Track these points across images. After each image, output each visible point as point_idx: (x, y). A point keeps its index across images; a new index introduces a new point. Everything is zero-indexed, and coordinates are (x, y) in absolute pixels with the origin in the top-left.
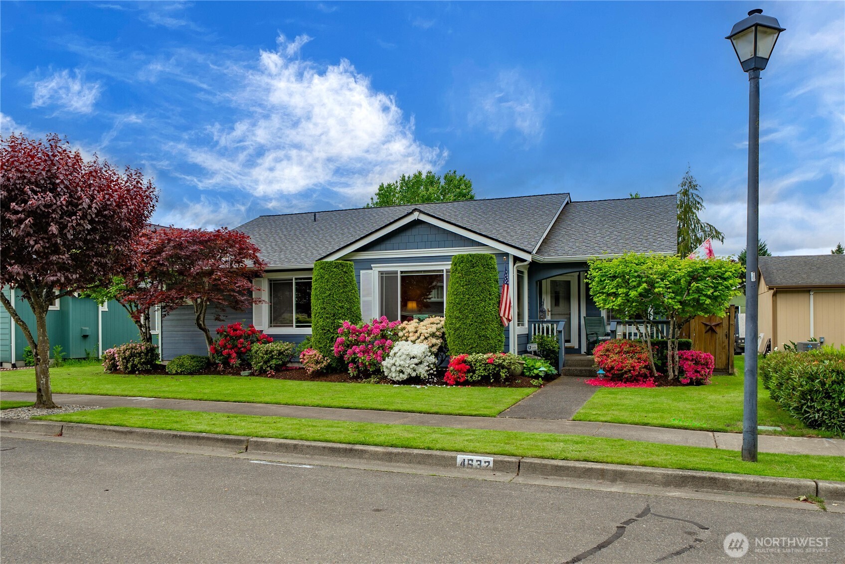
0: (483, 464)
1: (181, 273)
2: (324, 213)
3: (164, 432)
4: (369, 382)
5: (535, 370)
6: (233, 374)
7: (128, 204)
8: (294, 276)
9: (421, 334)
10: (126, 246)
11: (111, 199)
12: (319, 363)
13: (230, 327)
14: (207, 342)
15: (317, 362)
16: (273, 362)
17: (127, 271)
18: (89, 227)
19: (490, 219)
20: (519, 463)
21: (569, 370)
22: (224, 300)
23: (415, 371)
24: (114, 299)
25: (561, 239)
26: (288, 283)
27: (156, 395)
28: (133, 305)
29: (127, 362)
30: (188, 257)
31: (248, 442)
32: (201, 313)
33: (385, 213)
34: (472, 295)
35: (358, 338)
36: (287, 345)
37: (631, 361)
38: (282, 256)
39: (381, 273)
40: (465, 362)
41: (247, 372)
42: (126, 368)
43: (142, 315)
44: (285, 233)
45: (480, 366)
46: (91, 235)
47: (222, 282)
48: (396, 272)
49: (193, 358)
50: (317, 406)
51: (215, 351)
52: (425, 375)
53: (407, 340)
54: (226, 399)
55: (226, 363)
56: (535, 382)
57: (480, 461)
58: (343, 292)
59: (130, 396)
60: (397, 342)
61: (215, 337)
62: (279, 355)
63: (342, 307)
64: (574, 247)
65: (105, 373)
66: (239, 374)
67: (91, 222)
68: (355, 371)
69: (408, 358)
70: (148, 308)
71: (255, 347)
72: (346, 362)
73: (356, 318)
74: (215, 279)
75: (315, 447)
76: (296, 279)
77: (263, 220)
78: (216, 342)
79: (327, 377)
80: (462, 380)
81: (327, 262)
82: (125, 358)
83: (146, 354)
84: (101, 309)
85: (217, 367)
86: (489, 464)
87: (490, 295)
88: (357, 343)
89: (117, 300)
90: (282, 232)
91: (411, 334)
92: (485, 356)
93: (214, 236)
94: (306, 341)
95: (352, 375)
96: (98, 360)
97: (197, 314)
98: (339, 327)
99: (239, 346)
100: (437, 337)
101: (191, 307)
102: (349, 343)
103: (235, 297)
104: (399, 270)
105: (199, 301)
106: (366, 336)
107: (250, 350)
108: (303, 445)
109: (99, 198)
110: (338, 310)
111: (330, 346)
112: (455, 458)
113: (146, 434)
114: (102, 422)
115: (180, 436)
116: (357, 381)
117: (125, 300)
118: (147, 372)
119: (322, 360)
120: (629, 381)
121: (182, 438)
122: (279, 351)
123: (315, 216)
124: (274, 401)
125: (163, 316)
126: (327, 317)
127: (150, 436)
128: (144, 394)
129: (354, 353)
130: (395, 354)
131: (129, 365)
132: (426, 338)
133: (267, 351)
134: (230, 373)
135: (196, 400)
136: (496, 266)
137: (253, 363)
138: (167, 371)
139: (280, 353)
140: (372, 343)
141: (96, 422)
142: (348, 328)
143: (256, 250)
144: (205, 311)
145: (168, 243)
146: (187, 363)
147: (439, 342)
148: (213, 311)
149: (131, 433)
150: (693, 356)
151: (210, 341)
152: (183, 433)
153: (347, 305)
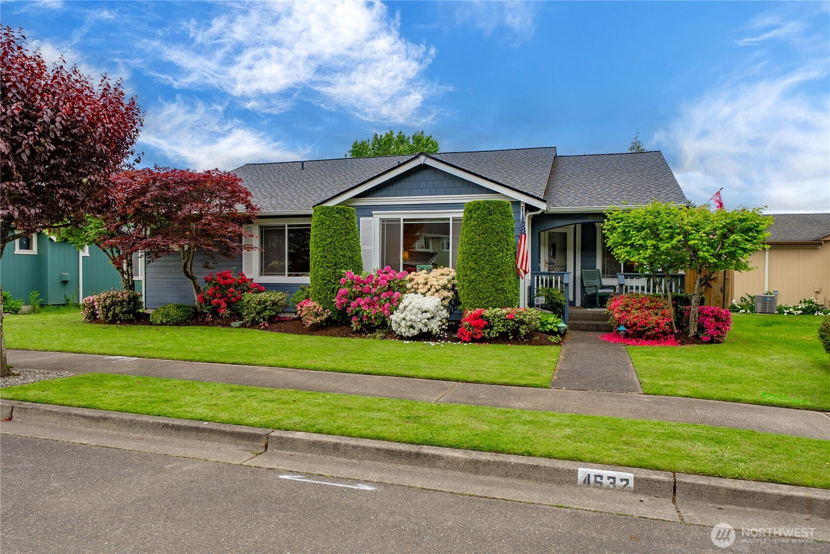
0: (618, 482)
1: (167, 216)
2: (311, 163)
3: (151, 420)
4: (375, 337)
5: (548, 326)
6: (224, 325)
7: (105, 121)
8: (286, 223)
9: (431, 286)
10: (102, 176)
11: (82, 114)
12: (319, 316)
13: (219, 275)
14: (194, 291)
15: (317, 315)
16: (267, 313)
17: (104, 208)
18: (53, 148)
19: (485, 169)
20: (675, 482)
21: (575, 324)
22: (214, 246)
23: (426, 326)
24: (94, 244)
25: (560, 190)
26: (280, 231)
27: (139, 354)
28: (115, 250)
29: (108, 311)
30: (175, 199)
31: (268, 436)
32: (188, 260)
33: (374, 163)
34: (489, 245)
35: (362, 289)
36: (281, 295)
37: (655, 318)
38: (274, 202)
39: (382, 220)
40: (482, 317)
41: (238, 323)
42: (107, 317)
43: (125, 261)
44: (273, 180)
45: (499, 321)
46: (55, 159)
47: (212, 227)
48: (399, 220)
49: (179, 307)
50: (332, 371)
51: (203, 300)
52: (438, 330)
53: (416, 293)
54: (222, 360)
55: (215, 312)
56: (553, 339)
57: (614, 478)
58: (346, 239)
59: (108, 355)
60: (406, 295)
61: (203, 286)
62: (273, 306)
63: (344, 256)
64: (577, 198)
65: (83, 322)
66: (229, 326)
67: (56, 141)
68: (359, 325)
69: (420, 312)
70: (131, 254)
71: (247, 296)
72: (349, 315)
73: (358, 268)
74: (204, 224)
75: (364, 449)
76: (289, 226)
77: (249, 167)
78: (205, 290)
79: (327, 331)
80: (479, 336)
81: (328, 208)
82: (105, 307)
83: (129, 303)
84: (81, 254)
85: (205, 317)
86: (628, 483)
87: (508, 244)
88: (361, 295)
89: (97, 244)
90: (271, 179)
91: (420, 286)
92: (504, 311)
93: (204, 177)
94: (300, 291)
95: (355, 329)
96: (77, 306)
97: (184, 262)
98: (340, 277)
99: (229, 295)
100: (449, 290)
101: (178, 253)
102: (352, 295)
103: (226, 243)
104: (402, 217)
105: (186, 247)
106: (371, 287)
107: (240, 300)
108: (346, 445)
109: (65, 109)
110: (340, 259)
111: (330, 298)
112: (575, 473)
113: (126, 422)
114: (68, 402)
115: (173, 426)
116: (360, 336)
117: (106, 245)
118: (130, 322)
119: (322, 312)
120: (650, 339)
121: (176, 430)
122: (273, 301)
123: (303, 164)
124: (279, 363)
125: (147, 263)
126: (327, 266)
127: (131, 424)
128: (126, 352)
129: (359, 306)
130: (405, 307)
131: (110, 314)
132: (437, 291)
133: (260, 301)
134: (219, 324)
135: (187, 360)
136: (513, 215)
137: (244, 314)
138: (151, 321)
139: (274, 304)
140: (378, 295)
141: (59, 401)
142: (352, 279)
143: (248, 194)
144: (193, 258)
145: (154, 183)
146: (173, 312)
147: (450, 294)
148: (202, 257)
149: (105, 419)
150: (713, 312)
151: (198, 290)
152: (177, 422)
153: (349, 254)
